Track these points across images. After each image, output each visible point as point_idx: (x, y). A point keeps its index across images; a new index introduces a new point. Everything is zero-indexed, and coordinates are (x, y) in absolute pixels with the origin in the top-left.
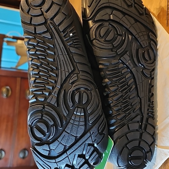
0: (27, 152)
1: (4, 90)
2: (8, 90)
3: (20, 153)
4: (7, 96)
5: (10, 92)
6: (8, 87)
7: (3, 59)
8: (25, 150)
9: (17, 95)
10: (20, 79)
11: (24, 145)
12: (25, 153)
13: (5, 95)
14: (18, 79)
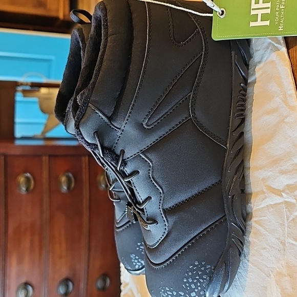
0: (71, 285)
1: (22, 179)
2: (28, 179)
3: (58, 286)
4: (27, 190)
5: (32, 182)
6: (28, 175)
7: (18, 119)
8: (66, 281)
9: (45, 186)
10: (47, 158)
11: (64, 272)
12: (67, 287)
13: (24, 189)
14: (44, 158)
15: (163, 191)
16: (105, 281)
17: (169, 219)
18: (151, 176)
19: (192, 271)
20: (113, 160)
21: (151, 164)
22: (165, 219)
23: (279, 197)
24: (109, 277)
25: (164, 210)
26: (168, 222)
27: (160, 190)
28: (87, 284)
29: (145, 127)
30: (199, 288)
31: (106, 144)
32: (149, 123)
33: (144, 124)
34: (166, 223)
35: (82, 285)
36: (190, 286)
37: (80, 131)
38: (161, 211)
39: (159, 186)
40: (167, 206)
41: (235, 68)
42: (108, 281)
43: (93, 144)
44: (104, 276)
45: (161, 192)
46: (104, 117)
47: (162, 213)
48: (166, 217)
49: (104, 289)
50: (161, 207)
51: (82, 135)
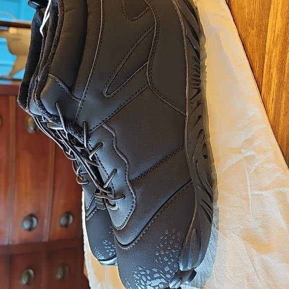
0: (35, 220)
3: (23, 221)
8: (31, 216)
11: (29, 209)
12: (32, 222)
14: (11, 98)
15: (128, 162)
16: (68, 218)
17: (136, 191)
18: (115, 147)
19: (163, 241)
20: (76, 132)
21: (114, 135)
22: (132, 191)
23: (239, 155)
24: (72, 215)
25: (130, 181)
26: (135, 194)
27: (125, 160)
28: (51, 221)
29: (105, 96)
30: (172, 260)
31: (68, 116)
32: (109, 92)
33: (104, 93)
34: (134, 196)
35: (46, 222)
36: (162, 260)
37: (41, 102)
38: (128, 183)
39: (124, 156)
40: (133, 177)
41: (187, 41)
42: (71, 218)
43: (55, 115)
44: (67, 214)
45: (126, 162)
46: (63, 86)
47: (129, 185)
48: (133, 189)
49: (66, 226)
50: (127, 179)
51: (43, 106)
